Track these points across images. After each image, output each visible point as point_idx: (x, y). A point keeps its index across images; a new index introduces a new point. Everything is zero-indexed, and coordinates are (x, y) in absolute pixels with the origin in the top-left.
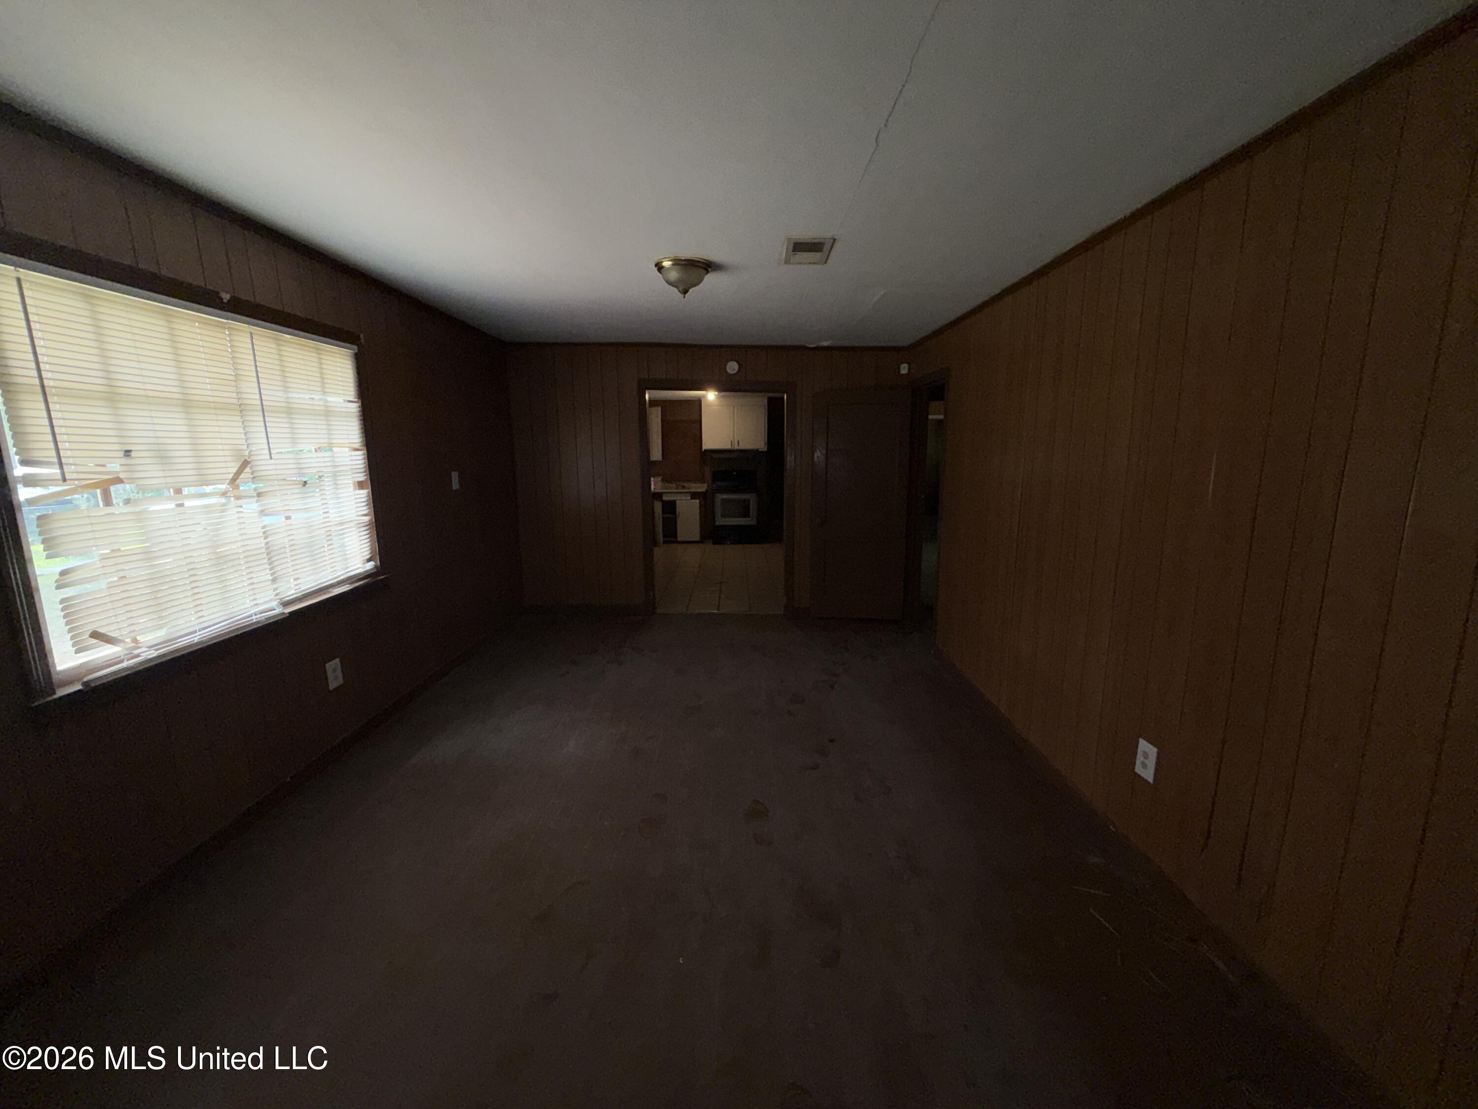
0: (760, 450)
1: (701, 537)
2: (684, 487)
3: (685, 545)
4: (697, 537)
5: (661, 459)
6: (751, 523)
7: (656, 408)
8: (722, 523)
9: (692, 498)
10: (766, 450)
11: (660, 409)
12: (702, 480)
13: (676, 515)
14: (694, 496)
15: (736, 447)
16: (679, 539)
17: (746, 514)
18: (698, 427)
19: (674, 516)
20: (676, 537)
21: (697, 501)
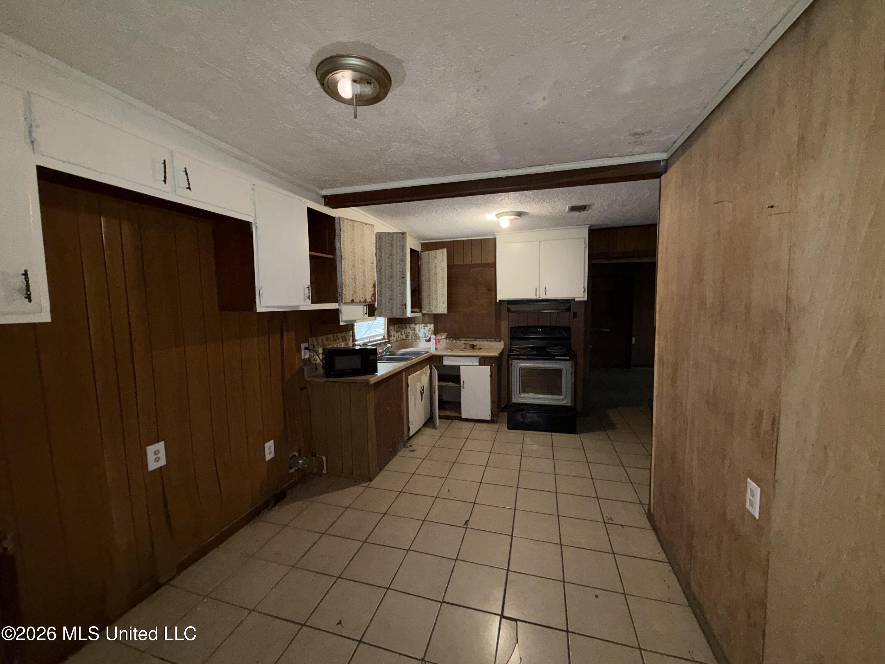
0: (576, 300)
1: (492, 415)
2: (473, 347)
3: (471, 424)
4: (487, 416)
5: (446, 312)
6: (563, 403)
7: (441, 251)
8: (521, 401)
9: (480, 364)
10: (585, 299)
11: (445, 251)
12: (497, 337)
13: (459, 382)
14: (483, 361)
15: (542, 296)
16: (464, 416)
17: (555, 390)
18: (494, 272)
19: (457, 385)
20: (460, 413)
21: (488, 368)
